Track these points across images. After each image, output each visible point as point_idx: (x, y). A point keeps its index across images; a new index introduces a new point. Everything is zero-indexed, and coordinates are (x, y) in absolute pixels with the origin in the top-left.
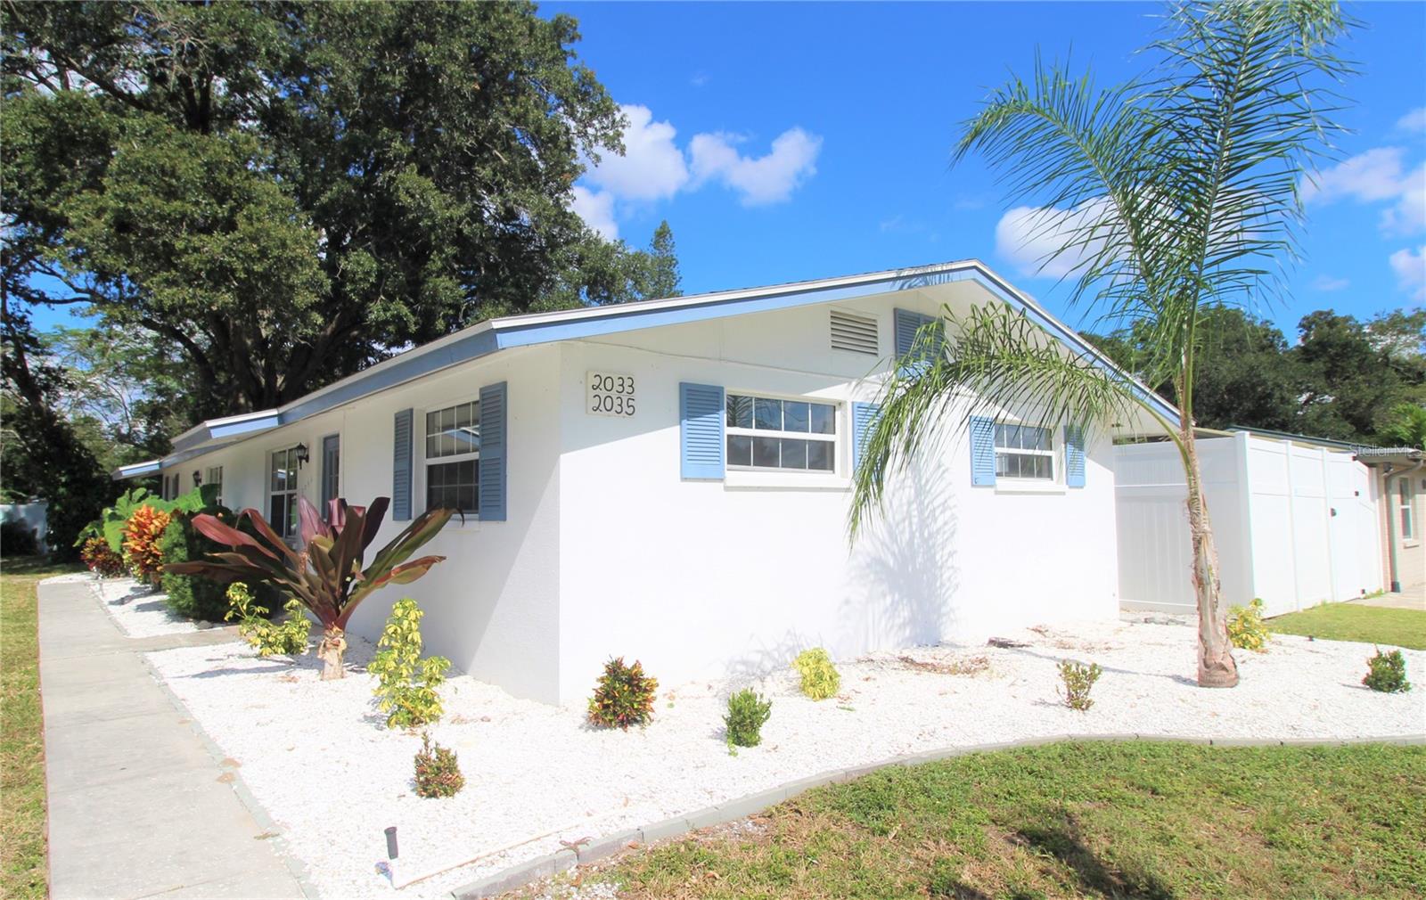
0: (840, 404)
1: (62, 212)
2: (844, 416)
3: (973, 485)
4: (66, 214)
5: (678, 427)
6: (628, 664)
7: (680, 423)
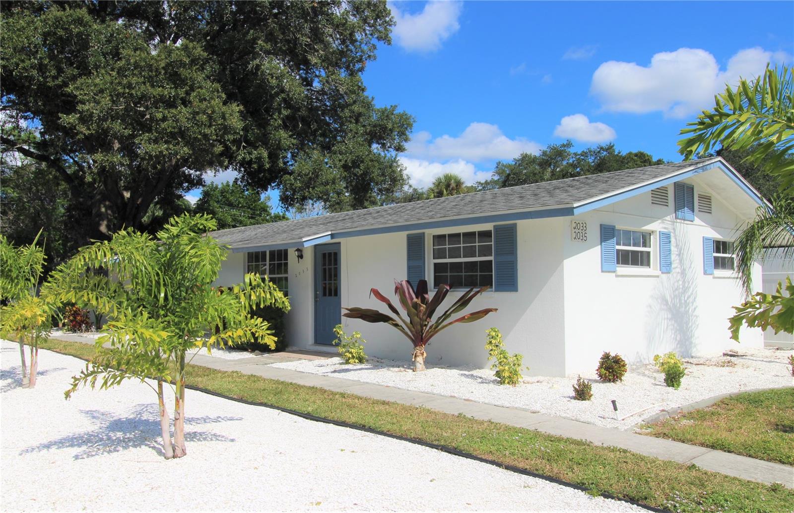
0: (653, 232)
1: (72, 91)
2: (655, 238)
3: (704, 274)
4: (75, 93)
5: (600, 246)
6: (613, 354)
7: (601, 244)
